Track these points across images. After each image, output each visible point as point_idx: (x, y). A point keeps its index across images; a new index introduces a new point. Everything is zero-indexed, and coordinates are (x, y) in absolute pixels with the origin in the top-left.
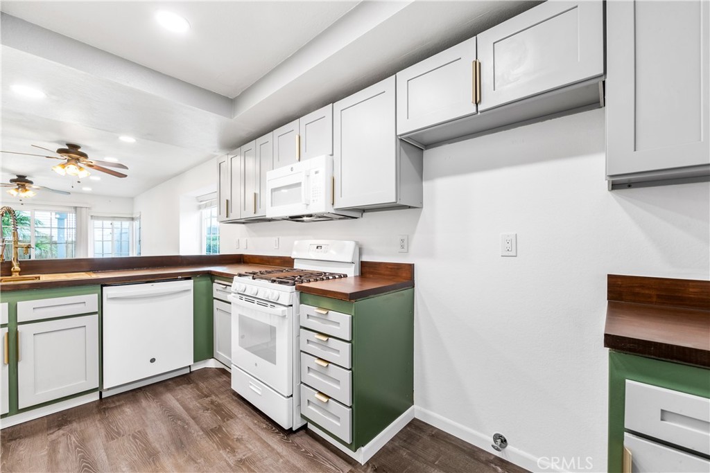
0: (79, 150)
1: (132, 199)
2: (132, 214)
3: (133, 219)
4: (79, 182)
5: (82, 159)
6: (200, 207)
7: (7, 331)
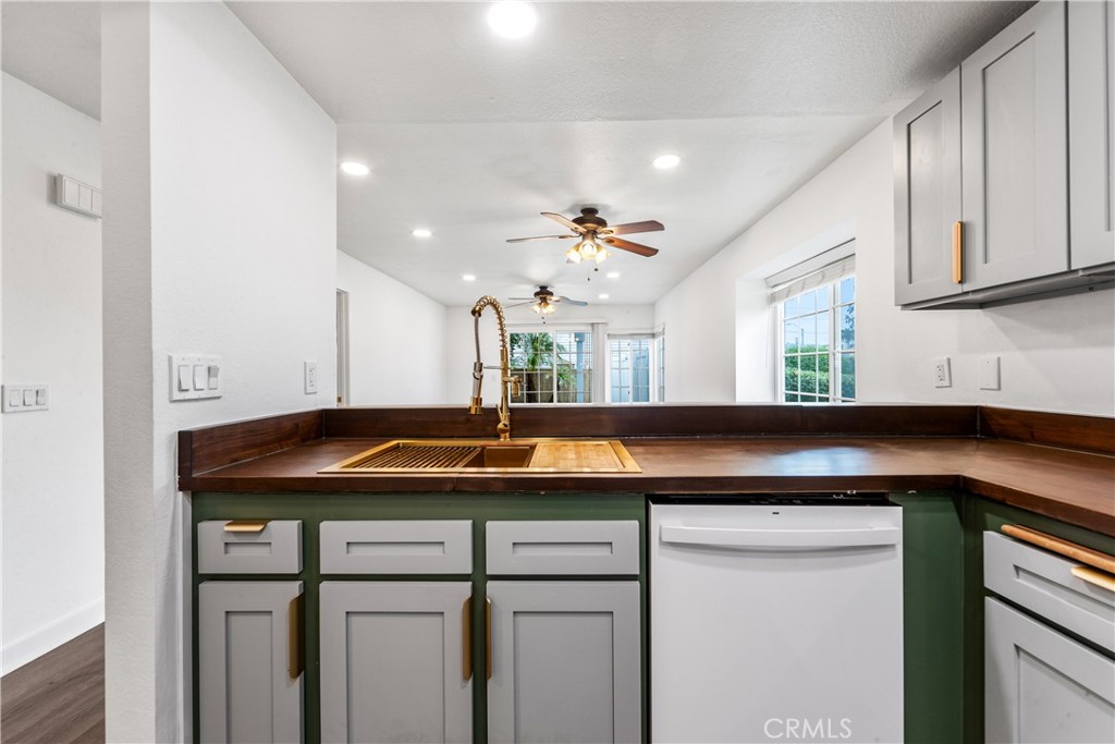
1: (653, 305)
2: (653, 328)
3: (653, 336)
4: (596, 270)
5: (601, 228)
6: (772, 299)
7: (469, 594)
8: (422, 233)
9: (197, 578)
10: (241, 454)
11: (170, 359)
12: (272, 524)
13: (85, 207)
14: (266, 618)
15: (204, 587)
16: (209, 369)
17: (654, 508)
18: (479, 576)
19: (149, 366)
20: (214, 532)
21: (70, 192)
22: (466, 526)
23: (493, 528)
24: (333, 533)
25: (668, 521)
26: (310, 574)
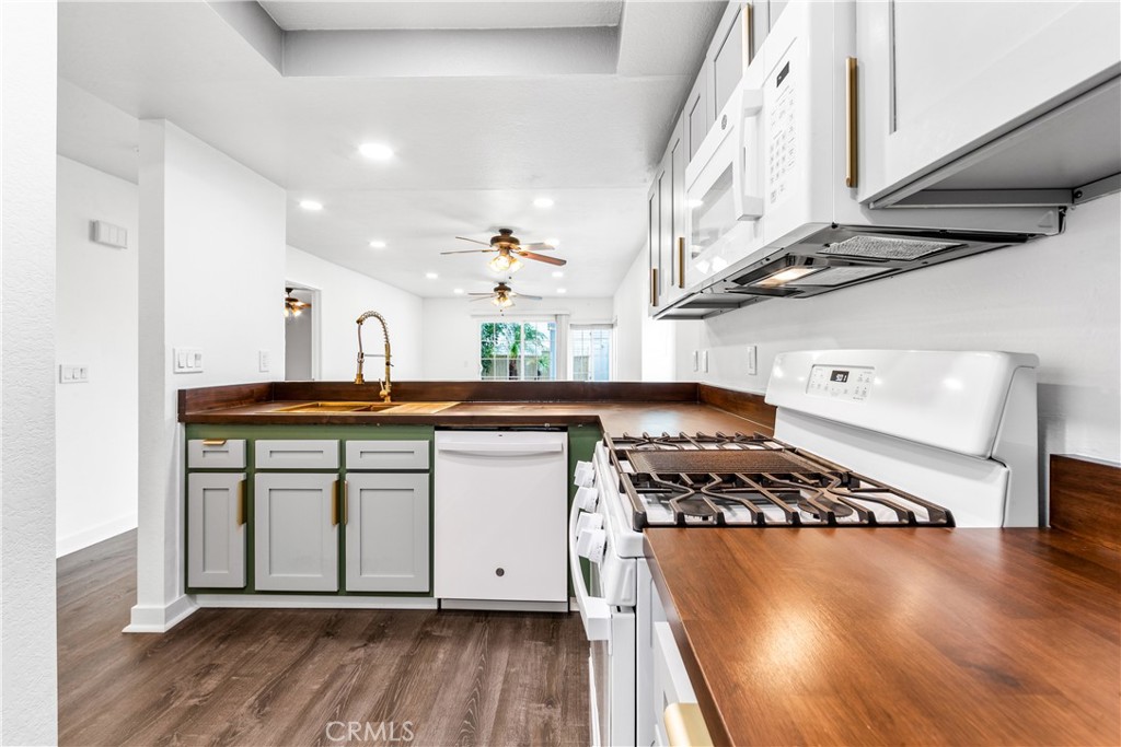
0: (512, 236)
1: (611, 298)
2: (611, 319)
3: (612, 326)
5: (513, 245)
7: (336, 479)
8: (378, 244)
9: (188, 471)
10: (215, 405)
11: (174, 350)
12: (229, 441)
13: (113, 241)
14: (225, 493)
15: (191, 475)
16: (196, 356)
17: (438, 434)
18: (341, 471)
19: (163, 354)
20: (197, 445)
21: (103, 234)
22: (336, 443)
23: (349, 444)
24: (263, 447)
25: (444, 439)
26: (249, 469)
